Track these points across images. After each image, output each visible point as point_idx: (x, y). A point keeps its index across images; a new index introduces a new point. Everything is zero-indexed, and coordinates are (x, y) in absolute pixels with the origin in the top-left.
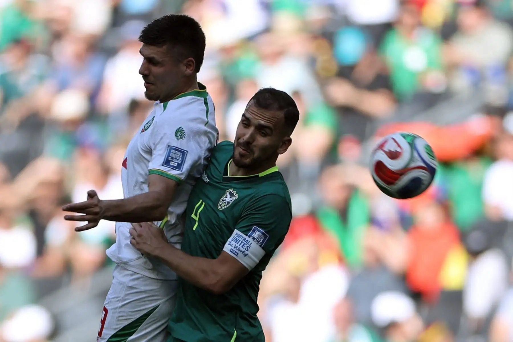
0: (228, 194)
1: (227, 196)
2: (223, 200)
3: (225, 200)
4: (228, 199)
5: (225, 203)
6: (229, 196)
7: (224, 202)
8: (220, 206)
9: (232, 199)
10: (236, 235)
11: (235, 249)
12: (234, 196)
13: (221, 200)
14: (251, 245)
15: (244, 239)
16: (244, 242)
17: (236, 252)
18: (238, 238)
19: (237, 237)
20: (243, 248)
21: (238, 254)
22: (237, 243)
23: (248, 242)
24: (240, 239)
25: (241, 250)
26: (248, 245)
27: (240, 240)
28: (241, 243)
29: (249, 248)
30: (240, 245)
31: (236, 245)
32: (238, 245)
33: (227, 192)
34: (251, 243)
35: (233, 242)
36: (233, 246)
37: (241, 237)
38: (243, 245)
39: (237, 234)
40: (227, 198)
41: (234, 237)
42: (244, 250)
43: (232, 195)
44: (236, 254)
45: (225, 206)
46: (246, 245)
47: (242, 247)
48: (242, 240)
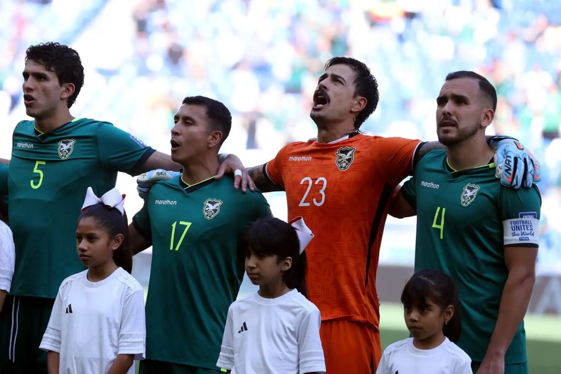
0: (466, 190)
1: (466, 192)
2: (464, 197)
3: (466, 196)
4: (469, 193)
5: (468, 198)
6: (468, 191)
7: (466, 198)
8: (464, 202)
9: (474, 192)
10: (513, 224)
11: (523, 236)
12: (474, 188)
13: (462, 198)
14: (532, 223)
15: (522, 222)
16: (525, 224)
17: (526, 237)
18: (517, 225)
19: (515, 225)
20: (529, 230)
21: (528, 238)
22: (521, 230)
23: (527, 221)
24: (519, 225)
25: (528, 233)
26: (529, 225)
27: (521, 226)
28: (524, 227)
29: (532, 226)
30: (524, 229)
31: (521, 232)
32: (523, 231)
33: (465, 189)
34: (530, 221)
35: (516, 231)
36: (519, 235)
37: (518, 223)
38: (527, 228)
39: (512, 222)
40: (467, 193)
41: (512, 227)
42: (530, 231)
43: (471, 189)
44: (527, 239)
45: (469, 201)
46: (528, 225)
47: (527, 230)
48: (522, 224)
